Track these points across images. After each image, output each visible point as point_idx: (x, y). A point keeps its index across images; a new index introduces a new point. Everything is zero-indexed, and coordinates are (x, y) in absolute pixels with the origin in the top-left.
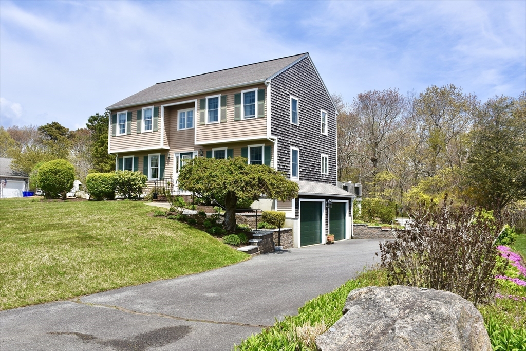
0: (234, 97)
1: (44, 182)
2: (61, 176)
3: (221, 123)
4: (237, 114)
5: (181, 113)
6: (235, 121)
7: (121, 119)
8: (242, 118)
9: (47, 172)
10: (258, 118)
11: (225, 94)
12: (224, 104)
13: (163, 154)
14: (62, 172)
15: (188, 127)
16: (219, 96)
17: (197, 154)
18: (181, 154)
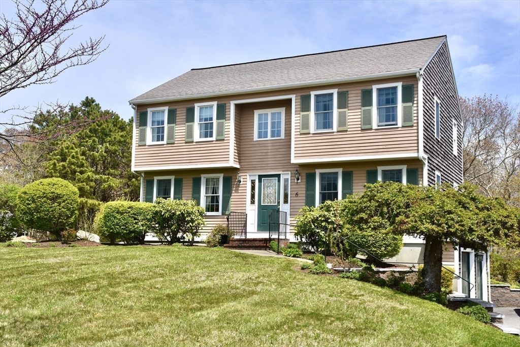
0: (360, 95)
1: (32, 214)
2: (62, 204)
3: (338, 132)
4: (367, 120)
5: (260, 115)
6: (362, 130)
7: (156, 119)
8: (375, 126)
9: (39, 197)
10: (403, 127)
11: (345, 90)
12: (343, 104)
13: (228, 175)
14: (64, 198)
15: (272, 137)
16: (335, 92)
17: (289, 177)
18: (260, 177)
